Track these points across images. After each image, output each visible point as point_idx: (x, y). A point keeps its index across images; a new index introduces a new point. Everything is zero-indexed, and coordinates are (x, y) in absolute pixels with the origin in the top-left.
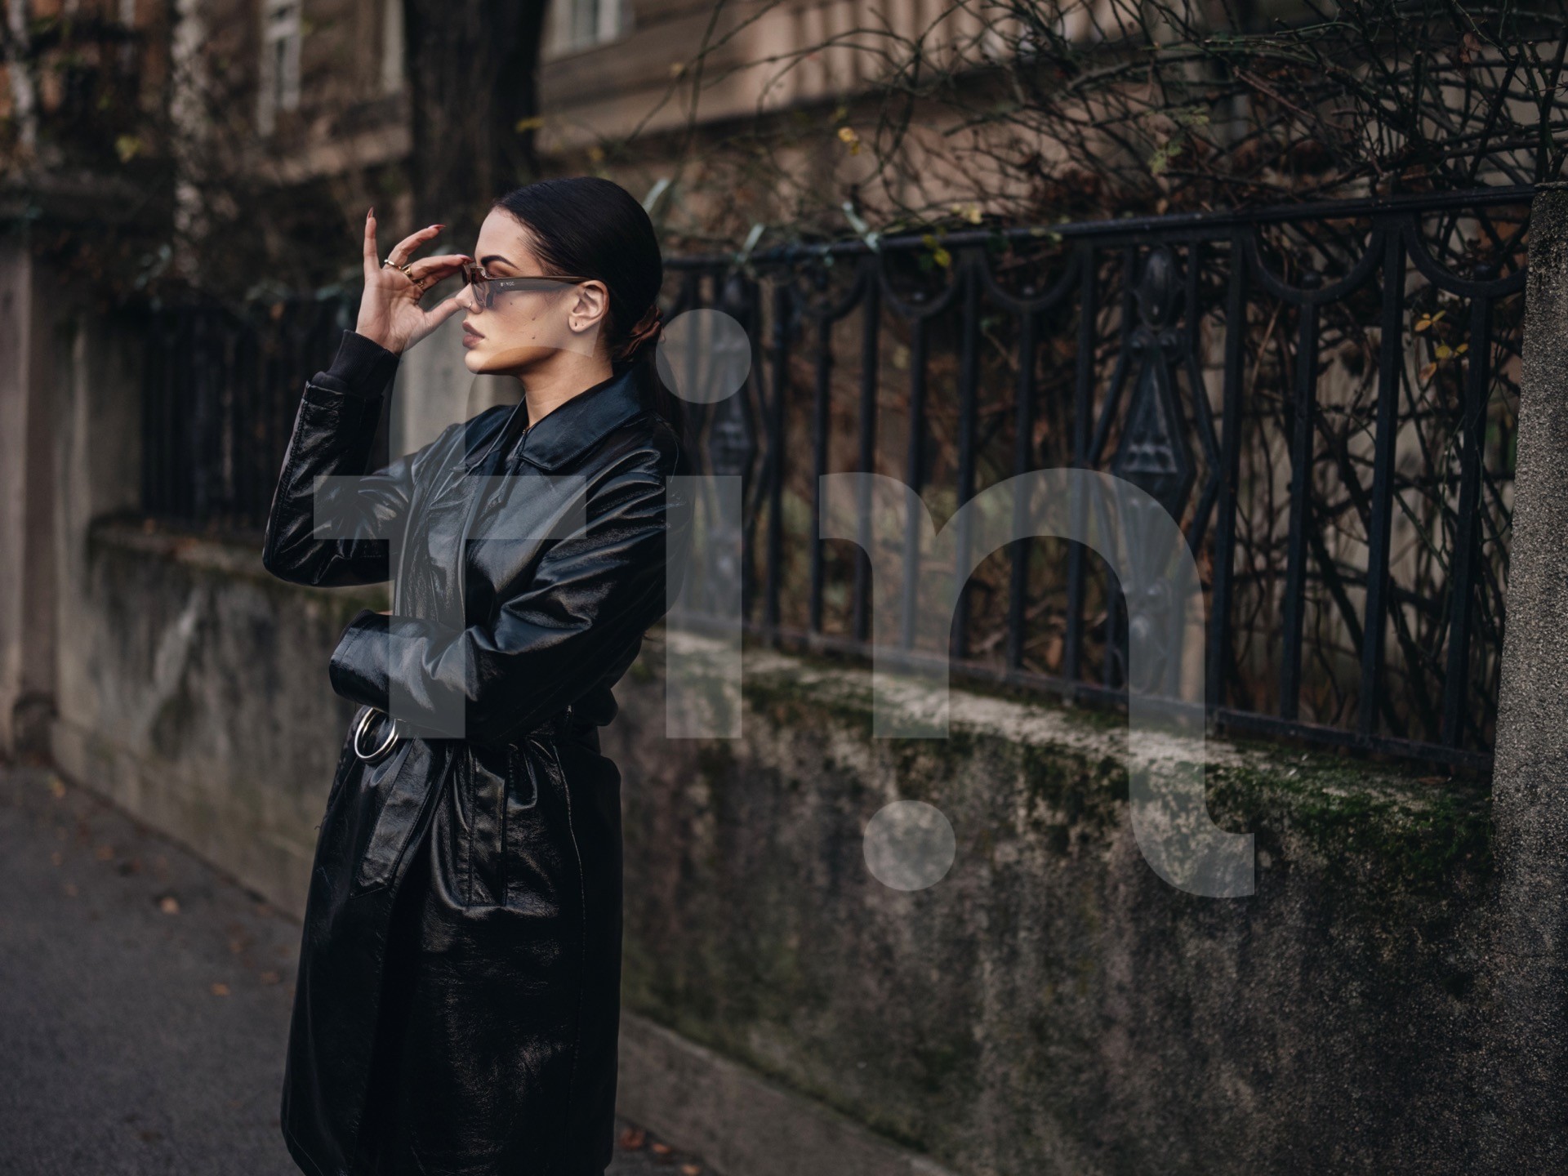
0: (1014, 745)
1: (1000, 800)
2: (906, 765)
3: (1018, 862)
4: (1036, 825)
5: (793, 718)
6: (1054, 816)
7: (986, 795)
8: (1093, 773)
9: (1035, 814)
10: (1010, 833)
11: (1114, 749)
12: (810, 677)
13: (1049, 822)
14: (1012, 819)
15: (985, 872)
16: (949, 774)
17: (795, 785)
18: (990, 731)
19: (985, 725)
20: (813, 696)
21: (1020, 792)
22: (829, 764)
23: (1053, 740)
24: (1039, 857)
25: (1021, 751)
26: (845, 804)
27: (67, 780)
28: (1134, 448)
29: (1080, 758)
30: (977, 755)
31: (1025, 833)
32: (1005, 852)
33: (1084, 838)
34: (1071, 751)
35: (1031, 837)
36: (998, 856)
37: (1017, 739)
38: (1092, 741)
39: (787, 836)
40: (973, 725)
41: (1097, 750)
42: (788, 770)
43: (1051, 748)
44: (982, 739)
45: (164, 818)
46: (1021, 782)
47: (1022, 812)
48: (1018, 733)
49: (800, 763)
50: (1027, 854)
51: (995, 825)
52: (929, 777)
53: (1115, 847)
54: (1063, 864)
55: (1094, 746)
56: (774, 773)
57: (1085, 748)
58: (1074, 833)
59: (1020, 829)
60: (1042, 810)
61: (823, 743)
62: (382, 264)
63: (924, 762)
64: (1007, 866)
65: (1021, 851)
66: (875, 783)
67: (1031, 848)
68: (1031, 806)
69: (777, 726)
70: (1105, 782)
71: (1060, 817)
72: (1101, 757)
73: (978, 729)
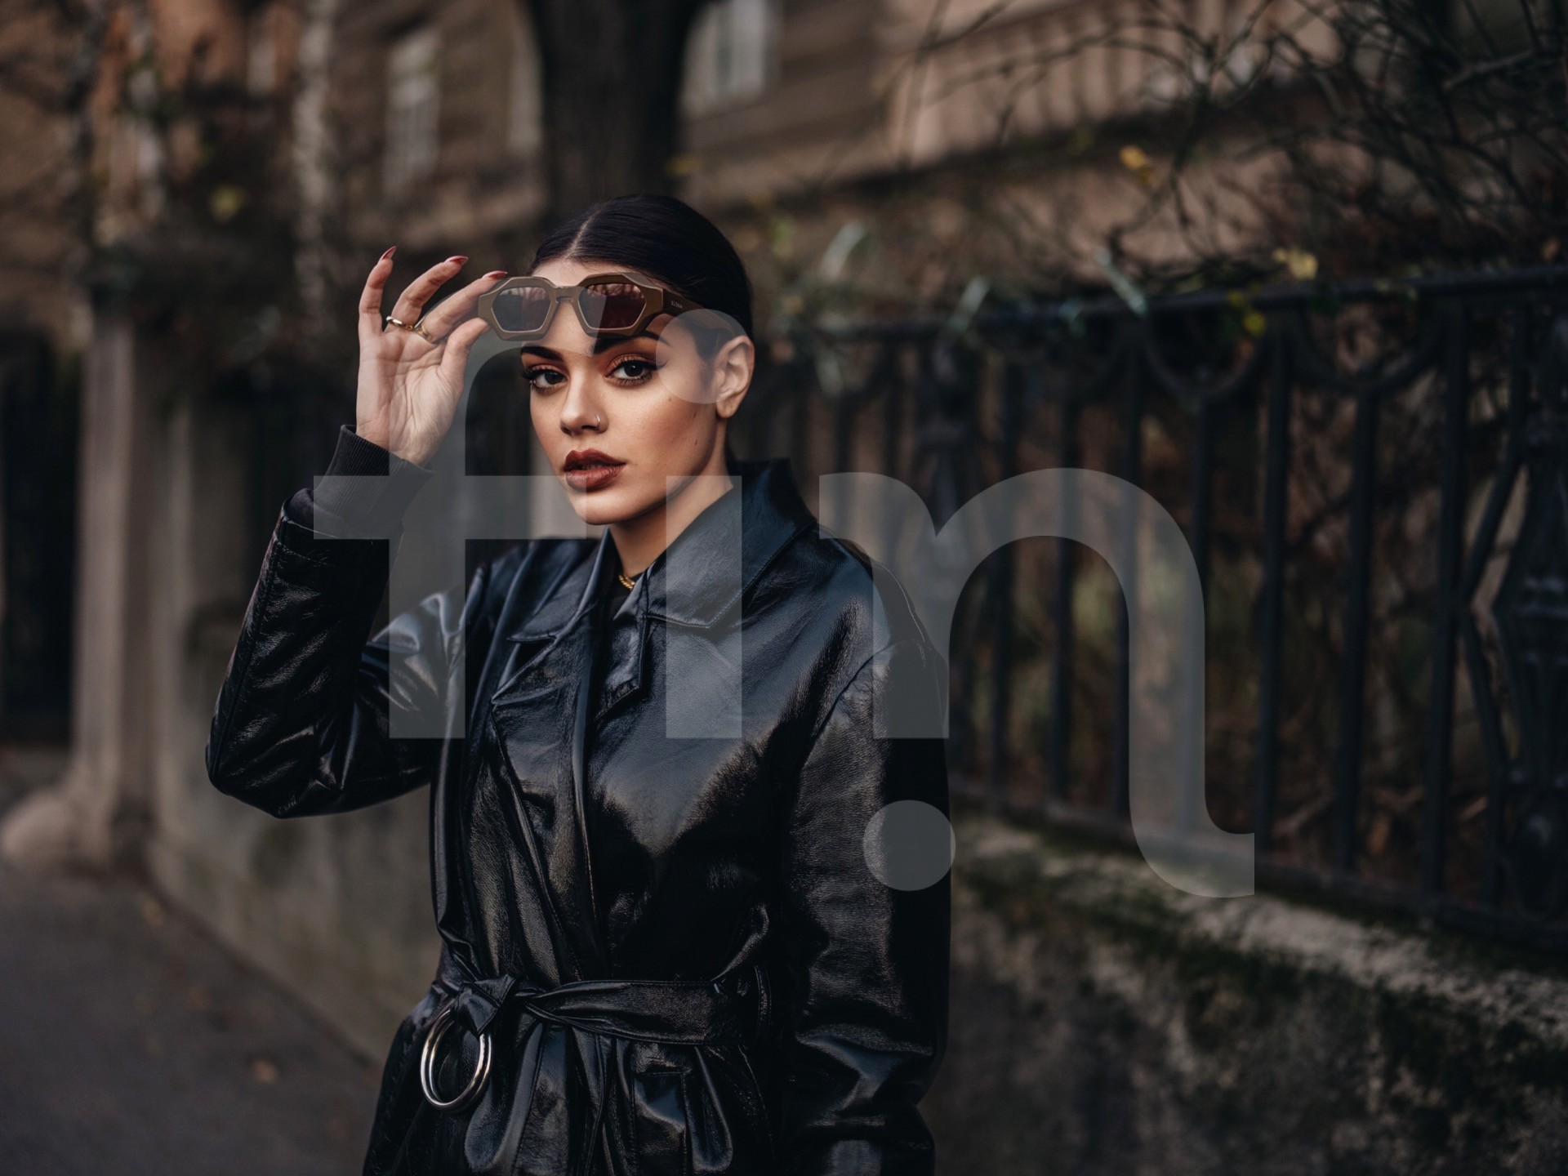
0: (1364, 992)
1: (1341, 1063)
2: (1199, 1002)
3: (1368, 1151)
4: (1398, 1104)
5: (1036, 922)
6: (1425, 1095)
7: (1321, 1054)
8: (1489, 1043)
9: (1397, 1089)
10: (1356, 1110)
11: (1519, 1008)
12: (1056, 866)
13: (1417, 1101)
14: (1360, 1091)
15: (1317, 1158)
16: (1263, 1020)
17: (1038, 1009)
18: (1325, 967)
19: (1319, 956)
20: (1066, 895)
21: (1374, 1056)
22: (1087, 987)
23: (1422, 988)
24: (1402, 1150)
25: (1374, 1000)
26: (1110, 1042)
27: (165, 903)
28: (1531, 583)
29: (1469, 1017)
30: (1307, 998)
31: (1380, 1113)
32: (1350, 1135)
33: (1473, 1132)
34: (1454, 1009)
35: (1389, 1119)
36: (1338, 1138)
37: (1369, 983)
38: (1482, 993)
39: (1027, 1073)
40: (1300, 957)
41: (1492, 1009)
42: (1029, 986)
43: (1421, 1000)
44: (1314, 977)
45: (265, 956)
46: (1374, 1043)
47: (1376, 1084)
48: (1369, 973)
49: (1046, 982)
50: (1383, 1143)
51: (1332, 1096)
52: (1235, 1019)
53: (1524, 1148)
54: (1439, 1162)
55: (1487, 1001)
56: (1009, 991)
57: (1475, 1004)
58: (1458, 1122)
59: (1373, 1105)
60: (1407, 1083)
61: (1079, 958)
62: (385, 324)
63: (1226, 1000)
64: (1352, 1154)
65: (1373, 1137)
66: (1154, 1019)
67: (1390, 1134)
68: (1390, 1078)
69: (1013, 931)
70: (1509, 1057)
71: (1435, 1096)
72: (1502, 1022)
73: (1308, 964)
